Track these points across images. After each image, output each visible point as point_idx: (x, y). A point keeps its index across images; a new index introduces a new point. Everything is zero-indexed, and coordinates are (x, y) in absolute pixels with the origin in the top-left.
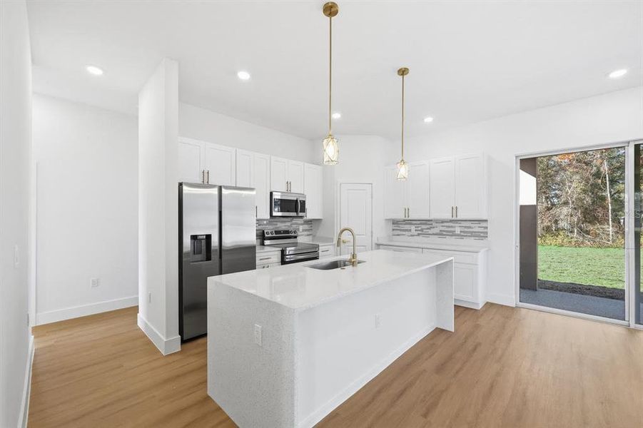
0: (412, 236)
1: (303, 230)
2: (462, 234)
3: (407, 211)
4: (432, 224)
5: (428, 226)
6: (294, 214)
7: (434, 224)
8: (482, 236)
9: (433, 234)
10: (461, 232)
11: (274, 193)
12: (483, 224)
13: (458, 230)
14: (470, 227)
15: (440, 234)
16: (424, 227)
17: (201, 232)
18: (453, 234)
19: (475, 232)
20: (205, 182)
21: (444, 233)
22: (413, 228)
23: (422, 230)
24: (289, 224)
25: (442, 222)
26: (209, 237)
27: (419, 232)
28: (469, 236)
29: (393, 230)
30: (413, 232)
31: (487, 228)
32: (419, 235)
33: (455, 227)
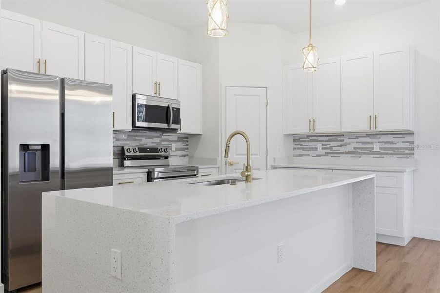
0: (318, 156)
1: (177, 149)
2: (382, 151)
3: (312, 123)
4: (343, 140)
5: (339, 143)
6: (164, 126)
7: (347, 140)
8: (408, 153)
9: (346, 153)
10: (380, 149)
11: (137, 96)
12: (408, 138)
13: (376, 147)
14: (392, 143)
15: (354, 153)
16: (333, 144)
17: (35, 140)
18: (371, 152)
19: (397, 149)
20: (42, 72)
21: (359, 151)
22: (319, 146)
23: (331, 148)
24: (157, 140)
25: (357, 137)
26: (45, 148)
27: (328, 151)
28: (391, 154)
29: (294, 149)
30: (320, 151)
31: (412, 143)
32: (327, 154)
33: (372, 143)
